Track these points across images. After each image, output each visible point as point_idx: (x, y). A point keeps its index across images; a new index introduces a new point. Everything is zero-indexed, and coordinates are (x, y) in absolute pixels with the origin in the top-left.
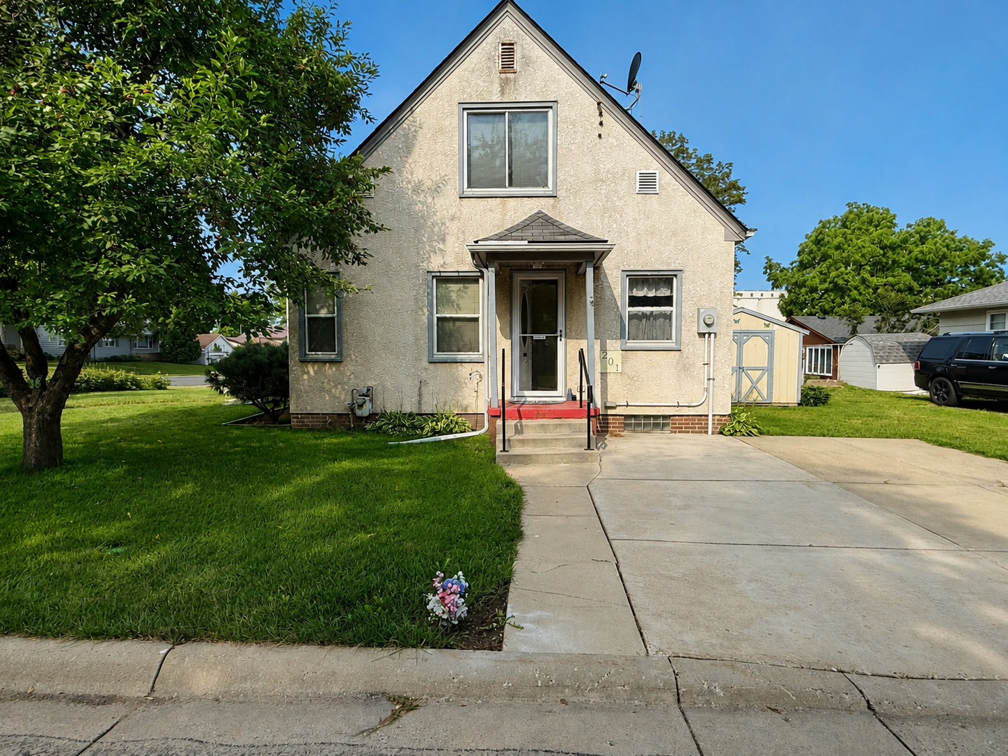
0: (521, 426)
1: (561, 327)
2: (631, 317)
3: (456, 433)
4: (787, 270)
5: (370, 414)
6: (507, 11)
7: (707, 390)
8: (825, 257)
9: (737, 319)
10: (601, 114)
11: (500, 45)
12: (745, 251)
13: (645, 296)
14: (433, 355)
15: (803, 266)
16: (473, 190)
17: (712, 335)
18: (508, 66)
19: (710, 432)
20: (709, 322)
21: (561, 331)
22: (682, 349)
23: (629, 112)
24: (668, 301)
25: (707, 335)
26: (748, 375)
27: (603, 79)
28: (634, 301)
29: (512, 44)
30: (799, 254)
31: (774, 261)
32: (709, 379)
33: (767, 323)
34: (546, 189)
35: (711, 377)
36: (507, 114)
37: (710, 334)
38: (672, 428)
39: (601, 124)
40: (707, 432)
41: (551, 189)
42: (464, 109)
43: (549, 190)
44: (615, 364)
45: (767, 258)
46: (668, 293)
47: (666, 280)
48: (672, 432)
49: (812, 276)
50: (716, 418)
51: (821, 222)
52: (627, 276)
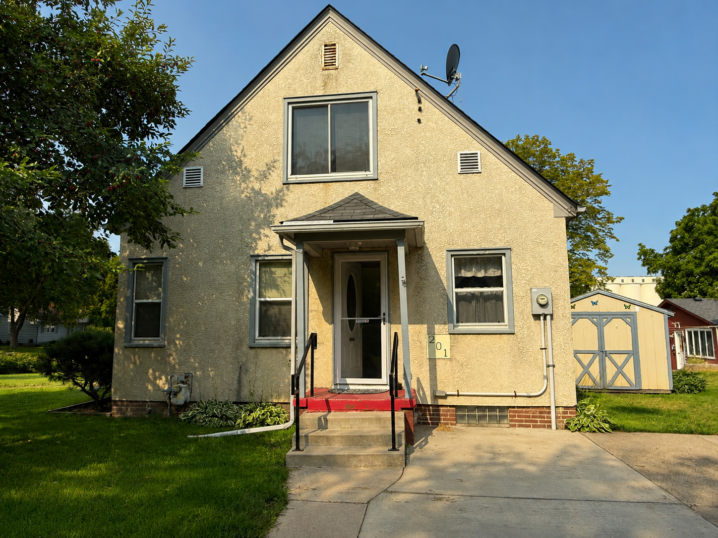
0: (326, 420)
1: (384, 308)
2: (460, 298)
3: (268, 425)
4: (662, 256)
5: (185, 402)
6: (329, 17)
7: (547, 378)
8: (697, 242)
9: (595, 301)
10: (420, 102)
11: (323, 46)
12: (614, 237)
13: (473, 276)
14: (255, 339)
15: (676, 252)
16: (298, 176)
17: (548, 317)
18: (330, 64)
19: (554, 426)
20: (543, 302)
21: (384, 314)
22: (516, 331)
23: (450, 99)
24: (498, 281)
25: (542, 318)
26: (611, 359)
27: (424, 72)
28: (461, 282)
29: (334, 45)
30: (671, 241)
31: (648, 247)
32: (548, 366)
33: (628, 304)
34: (367, 173)
35: (551, 363)
36: (329, 106)
37: (545, 316)
38: (511, 421)
39: (420, 109)
40: (550, 427)
41: (371, 173)
42: (289, 103)
43: (370, 174)
44: (443, 349)
45: (640, 245)
46: (498, 274)
47: (494, 259)
48: (512, 426)
49: (686, 261)
50: (561, 410)
51: (689, 210)
52: (452, 256)
